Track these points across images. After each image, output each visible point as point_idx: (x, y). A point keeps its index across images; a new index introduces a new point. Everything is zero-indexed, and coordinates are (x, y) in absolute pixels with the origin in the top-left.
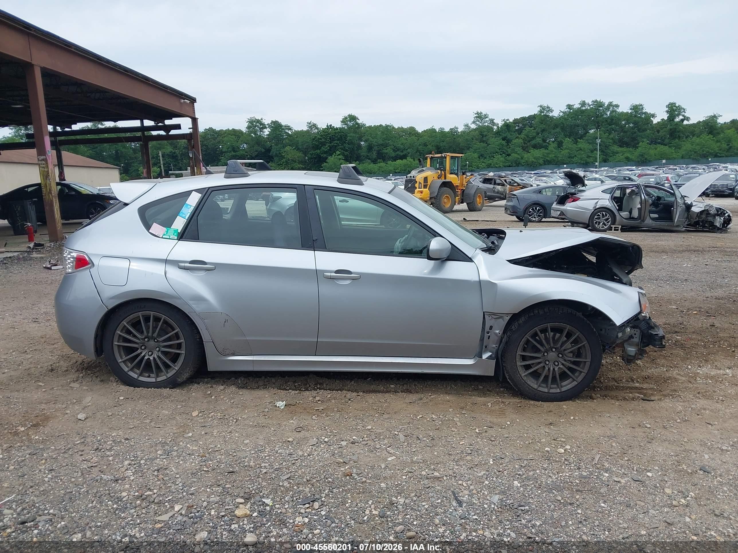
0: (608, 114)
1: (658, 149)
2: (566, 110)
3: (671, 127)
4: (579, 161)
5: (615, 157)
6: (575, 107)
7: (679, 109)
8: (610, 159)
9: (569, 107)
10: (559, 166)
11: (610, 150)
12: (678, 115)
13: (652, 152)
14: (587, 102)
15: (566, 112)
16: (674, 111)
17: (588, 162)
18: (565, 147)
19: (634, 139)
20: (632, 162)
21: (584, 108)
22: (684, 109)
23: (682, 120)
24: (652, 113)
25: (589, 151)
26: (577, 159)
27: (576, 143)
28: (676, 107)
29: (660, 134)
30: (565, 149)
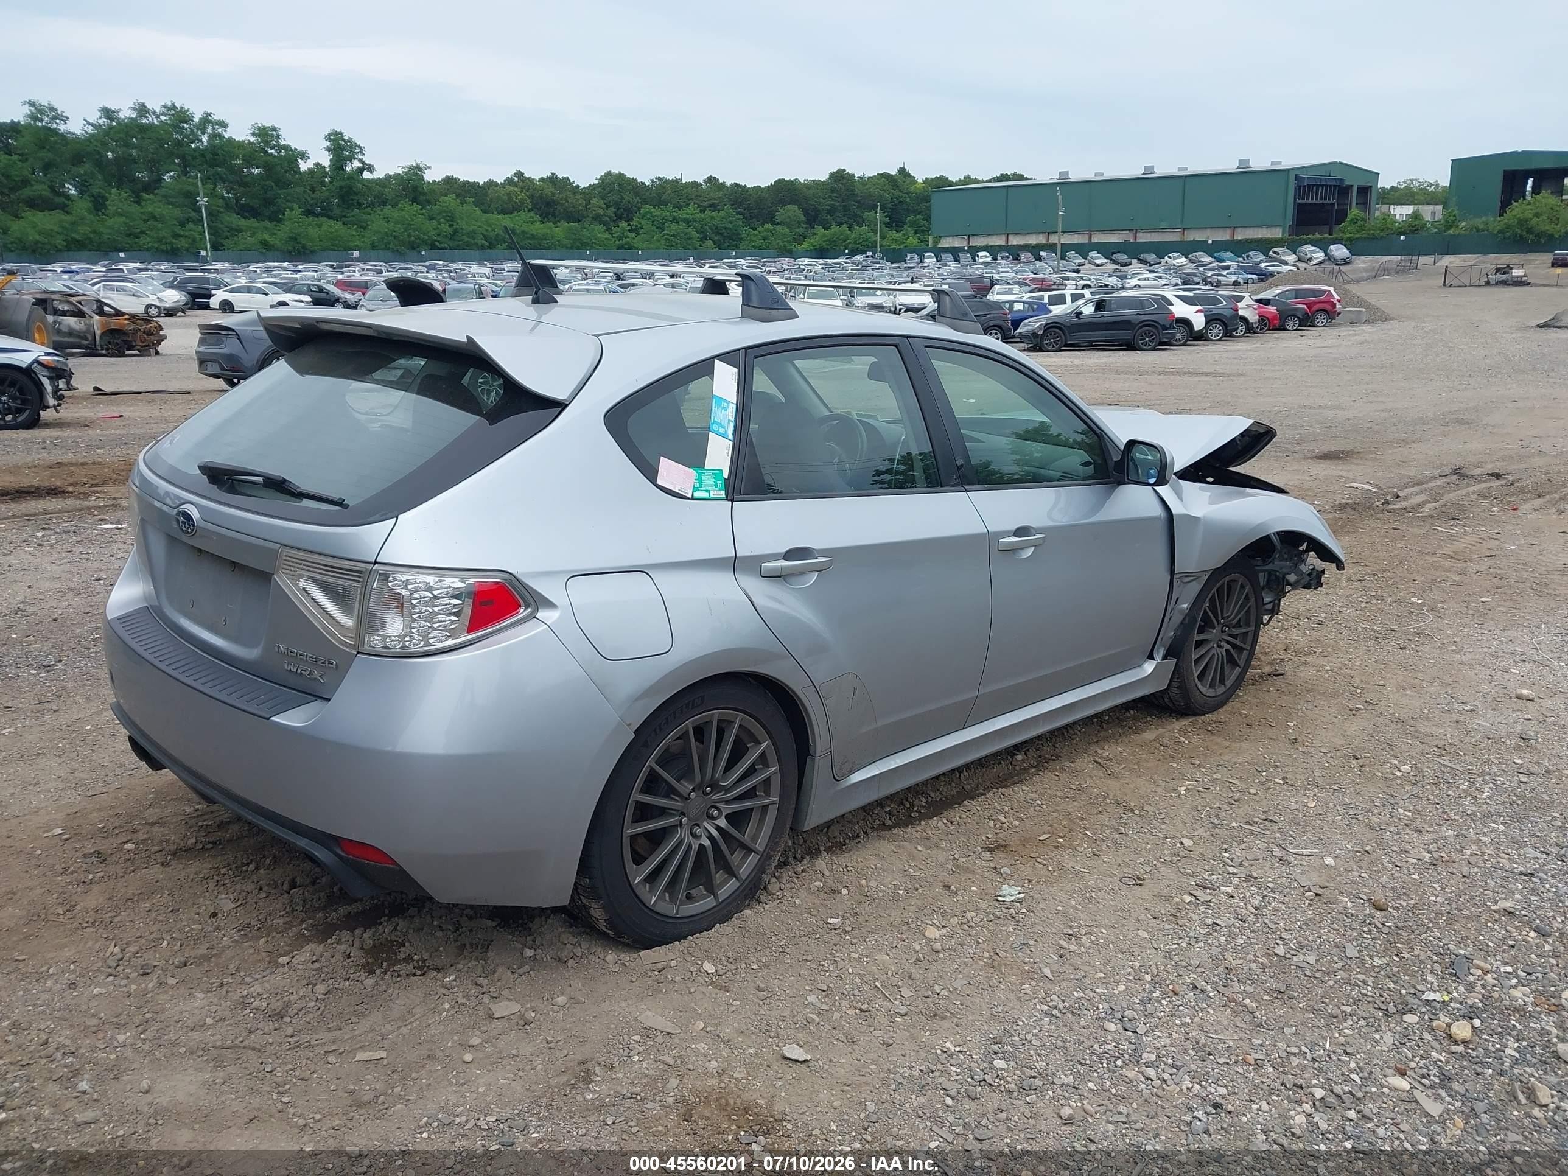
0: (204, 140)
1: (325, 227)
2: (101, 121)
3: (342, 183)
4: (156, 245)
5: (236, 238)
6: (122, 115)
7: (351, 147)
8: (226, 242)
9: (107, 113)
10: (108, 255)
11: (222, 223)
12: (351, 158)
13: (313, 232)
14: (149, 106)
15: (100, 126)
16: (343, 148)
17: (178, 249)
18: (112, 209)
19: (268, 202)
20: (276, 253)
21: (144, 121)
22: (361, 148)
23: (361, 170)
24: (299, 149)
25: (175, 222)
26: (148, 239)
27: (138, 201)
28: (344, 140)
29: (317, 195)
30: (114, 216)
